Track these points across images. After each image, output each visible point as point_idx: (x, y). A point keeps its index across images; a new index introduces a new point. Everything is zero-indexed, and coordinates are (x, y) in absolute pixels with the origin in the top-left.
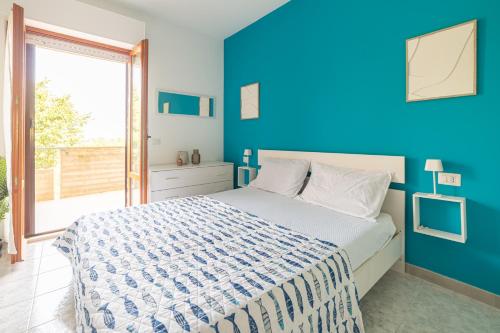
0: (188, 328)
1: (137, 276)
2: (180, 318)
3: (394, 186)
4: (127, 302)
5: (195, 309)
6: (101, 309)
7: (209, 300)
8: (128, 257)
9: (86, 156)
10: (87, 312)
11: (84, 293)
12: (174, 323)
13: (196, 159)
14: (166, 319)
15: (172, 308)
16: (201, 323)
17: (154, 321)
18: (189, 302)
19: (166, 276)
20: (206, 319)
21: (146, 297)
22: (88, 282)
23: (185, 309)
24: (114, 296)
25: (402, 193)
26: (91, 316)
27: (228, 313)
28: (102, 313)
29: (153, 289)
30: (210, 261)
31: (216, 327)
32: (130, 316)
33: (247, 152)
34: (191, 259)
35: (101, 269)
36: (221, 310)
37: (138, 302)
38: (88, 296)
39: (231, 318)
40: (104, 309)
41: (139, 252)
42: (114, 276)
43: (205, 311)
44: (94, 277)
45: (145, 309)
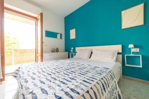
0: (72, 97)
1: (44, 80)
2: (67, 94)
3: (118, 53)
4: (42, 89)
5: (72, 90)
6: (30, 93)
7: (76, 86)
8: (40, 75)
9: (23, 52)
10: (23, 95)
11: (22, 88)
12: (65, 96)
13: (57, 50)
14: (61, 94)
15: (62, 90)
16: (77, 95)
17: (56, 96)
18: (68, 87)
19: (56, 79)
20: (78, 93)
21: (49, 87)
22: (24, 84)
23: (68, 90)
24: (36, 88)
25: (121, 55)
26: (26, 96)
27: (86, 90)
28: (31, 95)
29: (52, 84)
30: (70, 74)
31: (83, 96)
32: (44, 95)
33: (72, 48)
34: (63, 74)
35: (29, 79)
36: (82, 89)
37: (47, 89)
38: (24, 89)
39: (88, 92)
40: (32, 93)
41: (44, 73)
42: (35, 81)
43: (77, 90)
44: (27, 82)
45: (50, 91)
